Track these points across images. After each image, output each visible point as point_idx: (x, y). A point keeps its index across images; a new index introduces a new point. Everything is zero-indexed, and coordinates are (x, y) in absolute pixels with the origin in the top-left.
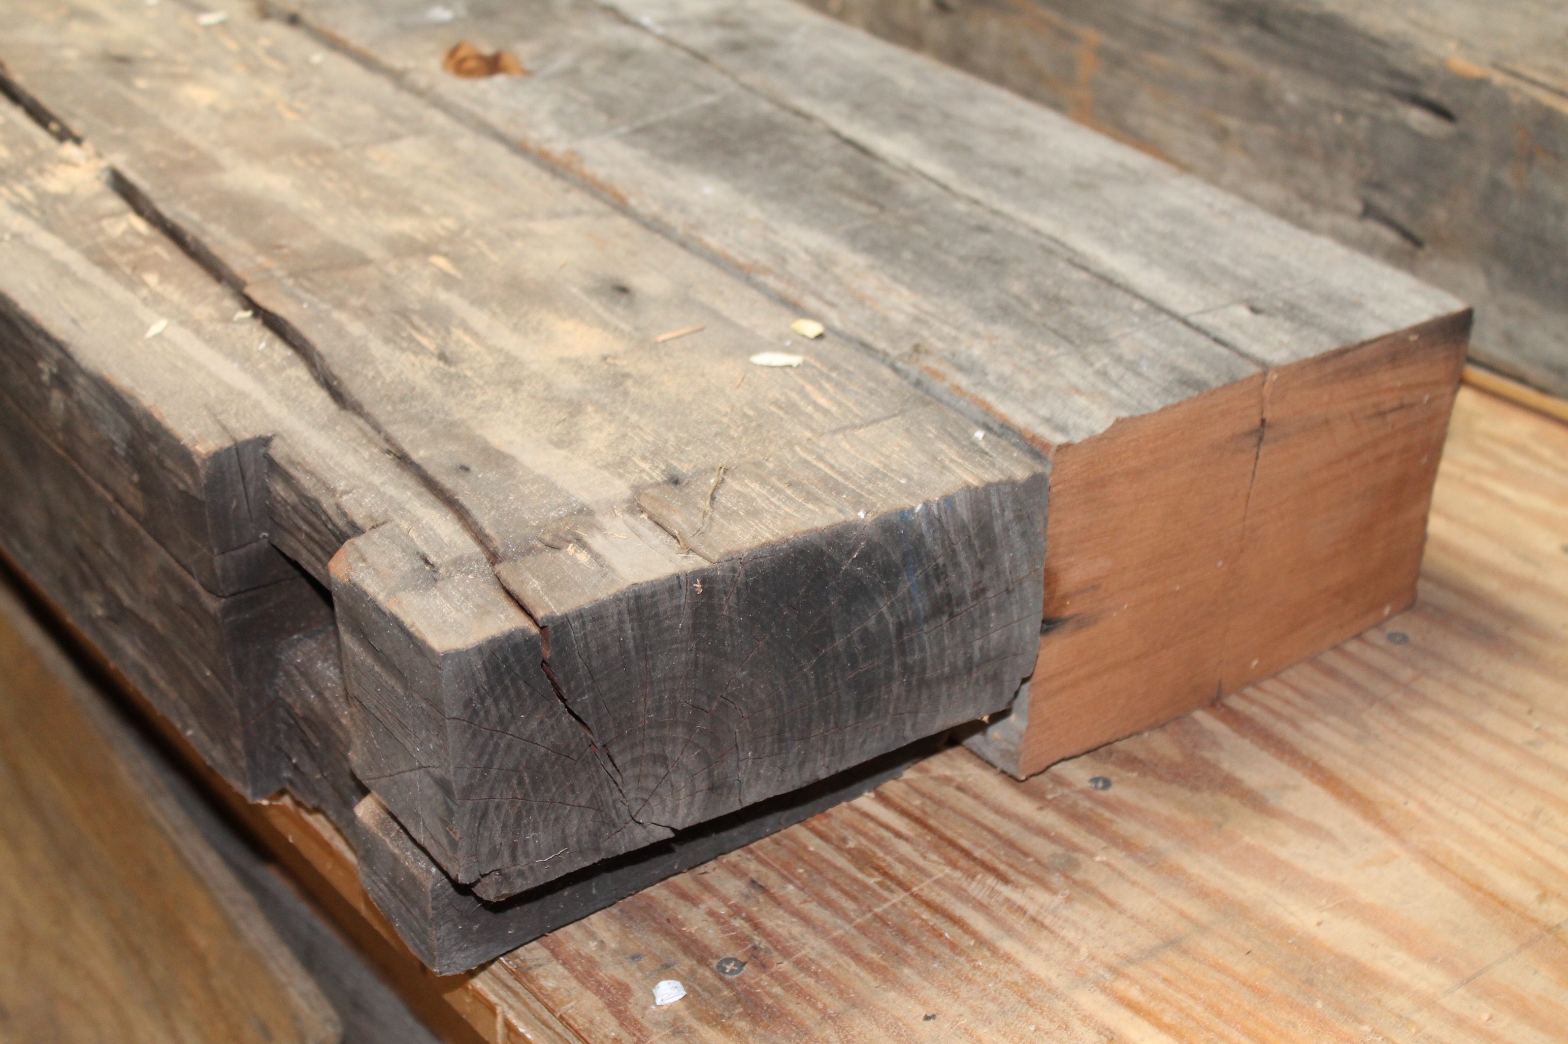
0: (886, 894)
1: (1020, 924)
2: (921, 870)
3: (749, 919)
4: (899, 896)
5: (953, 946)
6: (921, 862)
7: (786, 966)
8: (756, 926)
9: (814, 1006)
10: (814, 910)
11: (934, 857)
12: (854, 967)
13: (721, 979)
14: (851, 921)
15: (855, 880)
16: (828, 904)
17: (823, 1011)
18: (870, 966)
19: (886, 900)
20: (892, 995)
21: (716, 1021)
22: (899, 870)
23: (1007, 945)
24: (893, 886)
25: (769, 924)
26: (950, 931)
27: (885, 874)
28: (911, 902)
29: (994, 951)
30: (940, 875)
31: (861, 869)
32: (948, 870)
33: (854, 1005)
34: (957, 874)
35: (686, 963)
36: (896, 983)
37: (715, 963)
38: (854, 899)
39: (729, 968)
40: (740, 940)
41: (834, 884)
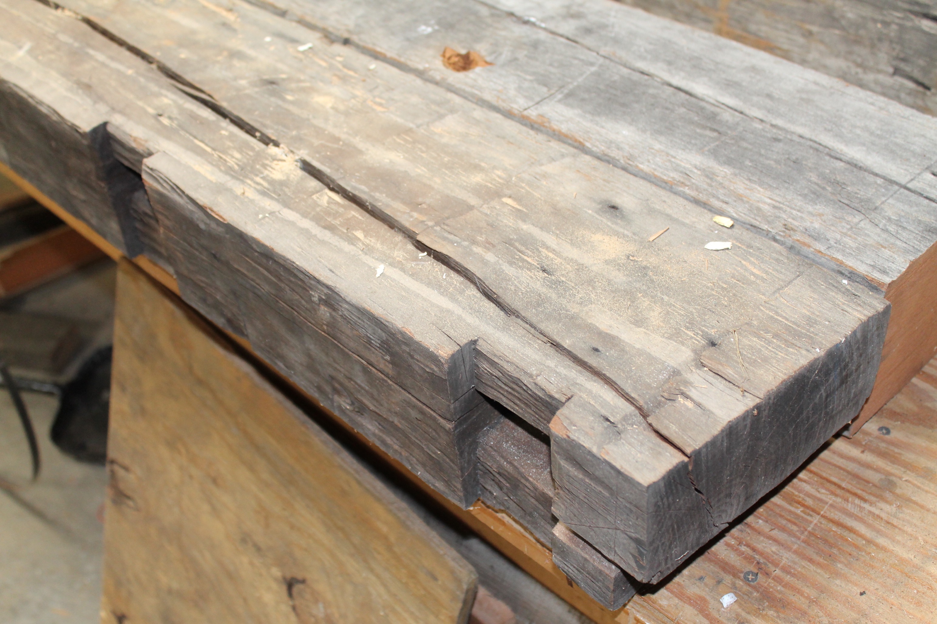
0: (809, 518)
1: (882, 527)
2: (820, 500)
3: (748, 545)
4: (816, 519)
5: (856, 547)
6: (818, 495)
7: (778, 572)
8: (754, 550)
9: (802, 595)
10: (776, 533)
11: (823, 491)
12: (812, 568)
13: (749, 585)
14: (799, 539)
15: (790, 512)
16: (783, 529)
17: (808, 598)
18: (819, 565)
19: (811, 522)
20: (838, 582)
21: (758, 613)
22: (810, 502)
23: (882, 541)
24: (811, 513)
25: (759, 546)
26: (850, 537)
27: (803, 505)
28: (824, 521)
29: (877, 545)
30: (831, 502)
31: (790, 504)
32: (834, 498)
33: (822, 592)
34: (839, 500)
35: (728, 579)
36: (837, 574)
37: (742, 575)
38: (795, 524)
39: (750, 577)
40: (749, 559)
41: (781, 516)
